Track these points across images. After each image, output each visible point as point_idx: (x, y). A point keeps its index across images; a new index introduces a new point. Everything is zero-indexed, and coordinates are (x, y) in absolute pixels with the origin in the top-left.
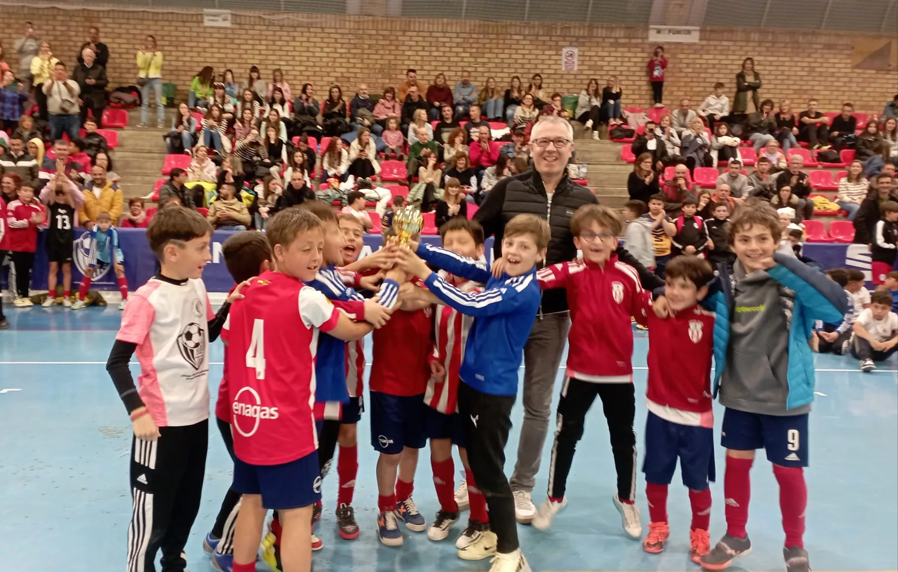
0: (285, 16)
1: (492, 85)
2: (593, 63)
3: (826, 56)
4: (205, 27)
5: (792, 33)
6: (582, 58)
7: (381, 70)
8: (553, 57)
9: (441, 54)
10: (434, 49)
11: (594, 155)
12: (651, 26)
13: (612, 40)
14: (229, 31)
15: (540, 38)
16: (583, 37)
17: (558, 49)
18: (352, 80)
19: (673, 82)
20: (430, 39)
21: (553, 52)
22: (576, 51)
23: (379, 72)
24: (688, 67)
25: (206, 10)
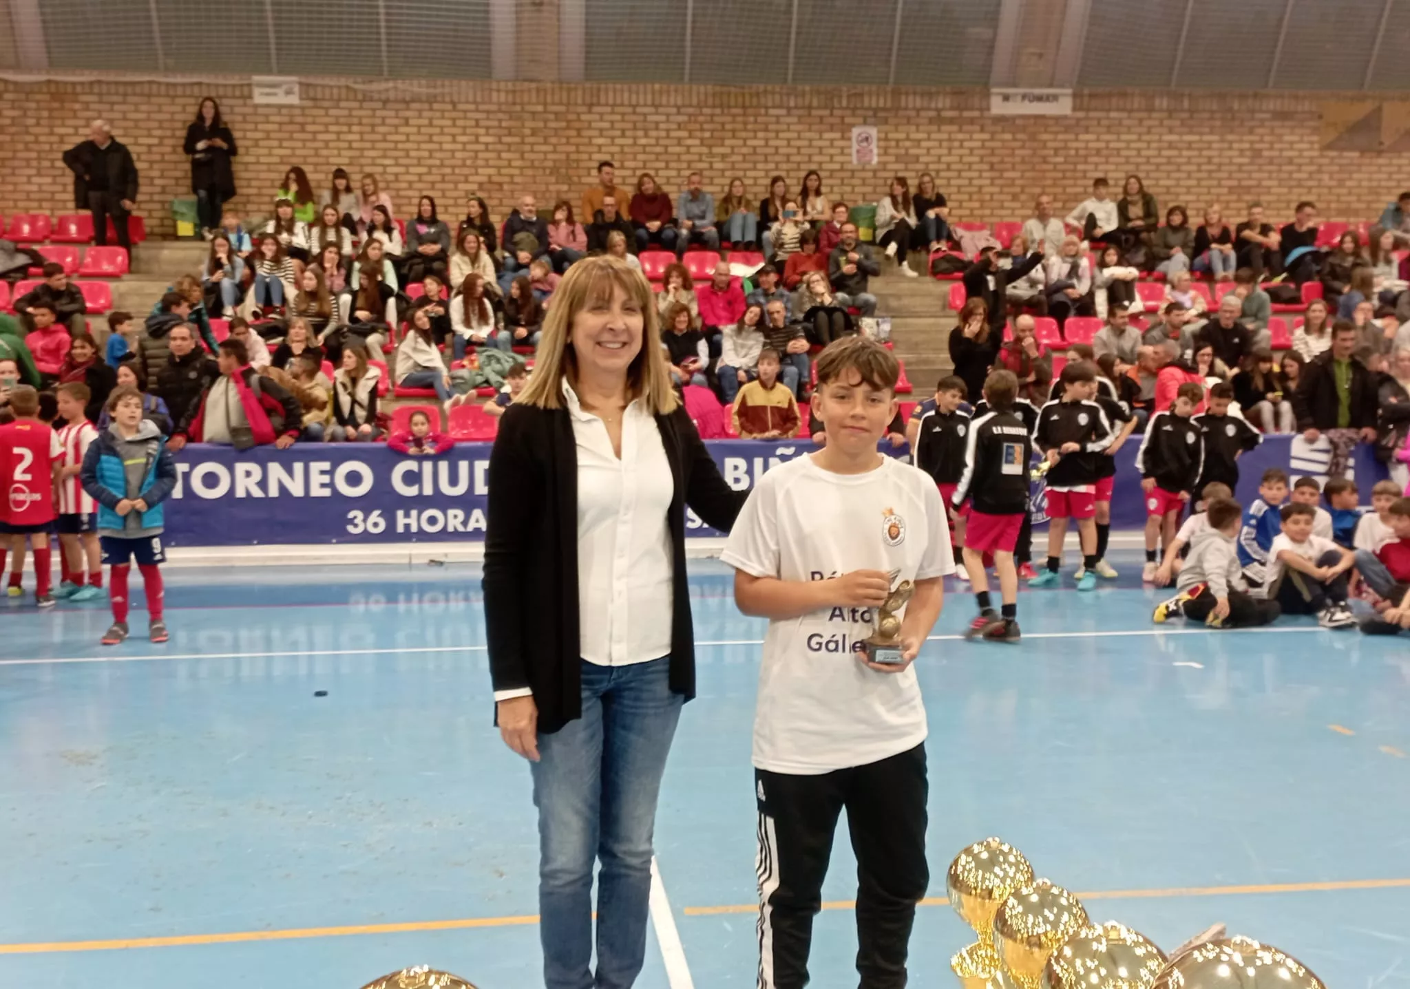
0: (391, 84)
1: (738, 191)
2: (903, 151)
3: (1278, 131)
4: (256, 106)
5: (1222, 97)
6: (882, 144)
7: (554, 171)
8: (837, 143)
9: (653, 141)
10: (640, 133)
11: (906, 301)
12: (994, 90)
13: (932, 114)
14: (297, 112)
15: (814, 112)
16: (884, 109)
17: (845, 129)
18: (506, 187)
19: (1033, 179)
20: (634, 118)
21: (838, 135)
22: (873, 132)
23: (551, 174)
24: (1056, 155)
25: (257, 78)
